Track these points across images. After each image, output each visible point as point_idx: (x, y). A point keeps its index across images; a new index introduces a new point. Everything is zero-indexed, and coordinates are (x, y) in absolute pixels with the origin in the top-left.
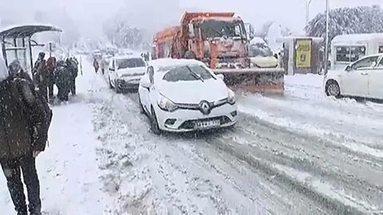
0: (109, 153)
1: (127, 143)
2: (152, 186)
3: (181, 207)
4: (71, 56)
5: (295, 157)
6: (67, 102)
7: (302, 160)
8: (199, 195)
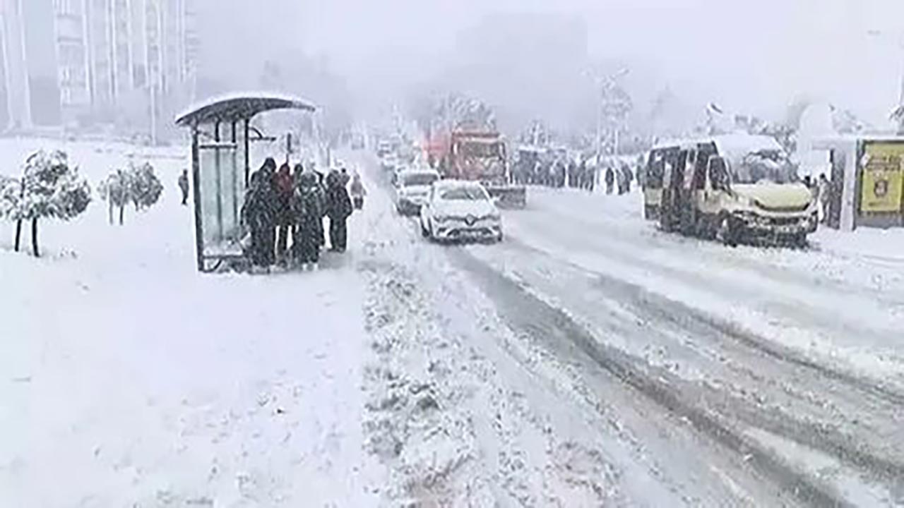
0: (390, 377)
1: (434, 361)
2: (473, 451)
3: (526, 499)
4: (333, 166)
5: (806, 418)
6: (316, 266)
7: (824, 427)
8: (569, 481)
